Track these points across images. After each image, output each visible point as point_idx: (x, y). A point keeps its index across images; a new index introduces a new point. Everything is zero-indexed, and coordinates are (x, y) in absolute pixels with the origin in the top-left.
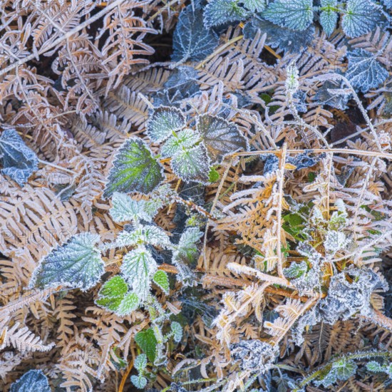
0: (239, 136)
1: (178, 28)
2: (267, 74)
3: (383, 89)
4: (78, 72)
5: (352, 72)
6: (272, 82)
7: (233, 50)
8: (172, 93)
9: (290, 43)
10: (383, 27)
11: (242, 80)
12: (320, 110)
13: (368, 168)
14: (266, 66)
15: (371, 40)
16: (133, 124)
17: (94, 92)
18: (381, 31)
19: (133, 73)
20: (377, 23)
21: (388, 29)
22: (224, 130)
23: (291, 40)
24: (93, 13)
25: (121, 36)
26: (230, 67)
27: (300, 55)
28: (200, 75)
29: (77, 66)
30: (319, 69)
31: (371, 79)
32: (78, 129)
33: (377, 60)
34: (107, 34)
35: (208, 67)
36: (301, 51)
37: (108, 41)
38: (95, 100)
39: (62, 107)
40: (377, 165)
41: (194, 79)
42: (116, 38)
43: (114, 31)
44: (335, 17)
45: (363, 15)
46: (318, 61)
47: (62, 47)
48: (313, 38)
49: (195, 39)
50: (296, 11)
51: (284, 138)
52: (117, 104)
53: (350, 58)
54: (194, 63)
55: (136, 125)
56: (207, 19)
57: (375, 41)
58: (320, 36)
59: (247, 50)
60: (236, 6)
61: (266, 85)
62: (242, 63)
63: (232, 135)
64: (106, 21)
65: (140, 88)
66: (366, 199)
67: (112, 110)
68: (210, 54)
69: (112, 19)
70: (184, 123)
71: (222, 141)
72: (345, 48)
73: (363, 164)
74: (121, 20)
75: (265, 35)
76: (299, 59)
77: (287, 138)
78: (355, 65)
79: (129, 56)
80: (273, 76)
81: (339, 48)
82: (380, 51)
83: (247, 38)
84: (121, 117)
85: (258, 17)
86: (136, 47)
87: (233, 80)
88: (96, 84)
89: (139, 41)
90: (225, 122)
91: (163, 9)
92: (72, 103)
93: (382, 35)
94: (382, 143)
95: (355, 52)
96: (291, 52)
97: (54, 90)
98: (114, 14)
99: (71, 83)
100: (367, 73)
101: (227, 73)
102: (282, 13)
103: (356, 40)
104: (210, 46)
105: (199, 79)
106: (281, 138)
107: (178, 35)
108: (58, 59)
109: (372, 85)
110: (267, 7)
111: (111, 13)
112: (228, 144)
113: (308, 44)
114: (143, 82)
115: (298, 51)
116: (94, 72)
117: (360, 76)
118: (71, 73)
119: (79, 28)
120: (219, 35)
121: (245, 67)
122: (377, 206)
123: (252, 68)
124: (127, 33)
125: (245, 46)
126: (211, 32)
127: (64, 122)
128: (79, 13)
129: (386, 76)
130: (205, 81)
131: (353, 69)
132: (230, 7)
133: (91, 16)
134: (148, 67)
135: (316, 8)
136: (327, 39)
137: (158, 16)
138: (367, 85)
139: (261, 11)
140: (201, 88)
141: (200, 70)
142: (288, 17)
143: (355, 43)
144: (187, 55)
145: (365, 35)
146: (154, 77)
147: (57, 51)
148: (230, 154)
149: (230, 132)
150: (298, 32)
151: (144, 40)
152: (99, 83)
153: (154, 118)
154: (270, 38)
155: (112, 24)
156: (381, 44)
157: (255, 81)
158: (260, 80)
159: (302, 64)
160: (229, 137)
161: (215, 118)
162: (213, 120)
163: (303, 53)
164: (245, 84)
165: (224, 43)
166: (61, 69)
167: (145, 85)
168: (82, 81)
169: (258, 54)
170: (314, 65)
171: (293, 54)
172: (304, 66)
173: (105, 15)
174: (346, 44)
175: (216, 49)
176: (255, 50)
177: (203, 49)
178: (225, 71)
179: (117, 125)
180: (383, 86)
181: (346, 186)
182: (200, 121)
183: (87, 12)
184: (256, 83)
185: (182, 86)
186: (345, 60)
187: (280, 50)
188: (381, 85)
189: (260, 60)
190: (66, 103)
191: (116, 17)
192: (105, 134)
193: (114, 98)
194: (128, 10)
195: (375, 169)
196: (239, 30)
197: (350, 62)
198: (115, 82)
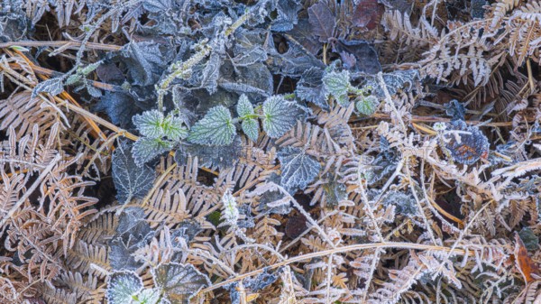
0: (197, 275)
1: (114, 171)
2: (209, 196)
3: (320, 182)
4: (31, 243)
5: (286, 174)
6: (216, 202)
7: (171, 179)
8: (126, 238)
9: (221, 159)
10: (303, 119)
11: (187, 208)
12: (267, 220)
13: (327, 268)
14: (206, 187)
15: (296, 136)
16: (98, 278)
17: (53, 255)
18: (303, 124)
19: (85, 226)
20: (296, 117)
21: (308, 120)
22: (182, 274)
23: (222, 156)
24: (28, 185)
25: (62, 198)
26: (172, 197)
27: (234, 169)
28: (147, 213)
29: (29, 238)
30: (256, 178)
31: (306, 175)
32: (48, 296)
33: (306, 154)
34: (47, 201)
35: (152, 203)
36: (234, 164)
37: (51, 207)
38: (56, 262)
39: (27, 280)
40: (334, 262)
41: (142, 219)
42: (57, 201)
43: (54, 196)
44: (256, 122)
45: (281, 114)
46: (252, 170)
47: (8, 226)
48: (241, 148)
49: (133, 178)
50: (218, 128)
51: (242, 258)
52: (79, 260)
53: (281, 159)
54: (139, 201)
55: (101, 277)
56: (137, 159)
57: (299, 136)
58: (247, 144)
59: (184, 176)
60: (160, 140)
61: (211, 207)
62: (182, 192)
63: (191, 276)
64: (42, 189)
65: (96, 238)
66: (334, 296)
67: (76, 267)
68: (150, 188)
69: (48, 186)
70: (140, 286)
71: (183, 285)
72: (274, 149)
73: (321, 264)
74: (57, 183)
75: (196, 159)
76: (234, 173)
77: (244, 258)
78: (288, 166)
79: (75, 213)
80: (215, 195)
81: (268, 152)
82: (307, 145)
83: (180, 165)
84: (85, 272)
85: (184, 143)
86: (80, 202)
87: (178, 211)
88: (53, 247)
89: (80, 196)
90: (180, 266)
91: (94, 157)
92: (35, 273)
93: (304, 128)
94: (332, 239)
95: (284, 152)
96: (225, 168)
97: (14, 266)
98: (48, 181)
99: (28, 255)
100: (300, 170)
101: (171, 206)
102: (205, 133)
103: (281, 139)
104: (149, 180)
105: (147, 217)
106: (238, 258)
107: (116, 176)
108: (8, 238)
109: (308, 181)
110: (189, 132)
111: (45, 181)
112: (190, 286)
113: (239, 156)
114: (97, 231)
115: (231, 164)
116: (48, 236)
117: (294, 176)
118: (25, 246)
119: (19, 204)
120: (154, 168)
121: (186, 193)
122: (346, 297)
123: (194, 193)
124: (67, 193)
125: (181, 173)
126: (145, 167)
127: (32, 293)
128: (15, 189)
129: (319, 168)
130: (153, 219)
131: (286, 171)
132: (155, 143)
133: (28, 189)
134: (97, 216)
135: (236, 120)
136: (254, 146)
137: (92, 165)
138: (304, 182)
139: (185, 137)
140: (151, 227)
141: (146, 208)
142: (213, 135)
143: (282, 142)
144: (130, 195)
145: (289, 132)
146: (105, 222)
147: (5, 231)
148: (195, 294)
149: (188, 273)
150: (226, 146)
151: (85, 194)
152: (55, 245)
153: (112, 286)
154: (202, 159)
155: (49, 191)
156: (306, 137)
157: (200, 205)
158: (204, 203)
159: (238, 177)
160: (188, 279)
161: (170, 265)
162: (168, 268)
163: (236, 165)
164: (190, 213)
165: (160, 174)
166: (14, 246)
167: (99, 233)
168: (39, 250)
169: (195, 178)
170: (250, 174)
171: (228, 169)
172: (241, 177)
173: (40, 184)
174: (274, 145)
175: (155, 183)
176: (191, 175)
177: (143, 185)
178: (169, 204)
179: (84, 281)
180: (318, 178)
181: (311, 290)
182: (156, 274)
183: (22, 186)
184: (202, 207)
185: (133, 229)
186: (277, 162)
187: (214, 168)
188: (317, 179)
189: (198, 183)
190: (29, 275)
191: (51, 183)
192: (75, 294)
193: (74, 254)
194: (61, 173)
195: (334, 266)
196: (170, 158)
197: (282, 163)
198: (70, 241)
